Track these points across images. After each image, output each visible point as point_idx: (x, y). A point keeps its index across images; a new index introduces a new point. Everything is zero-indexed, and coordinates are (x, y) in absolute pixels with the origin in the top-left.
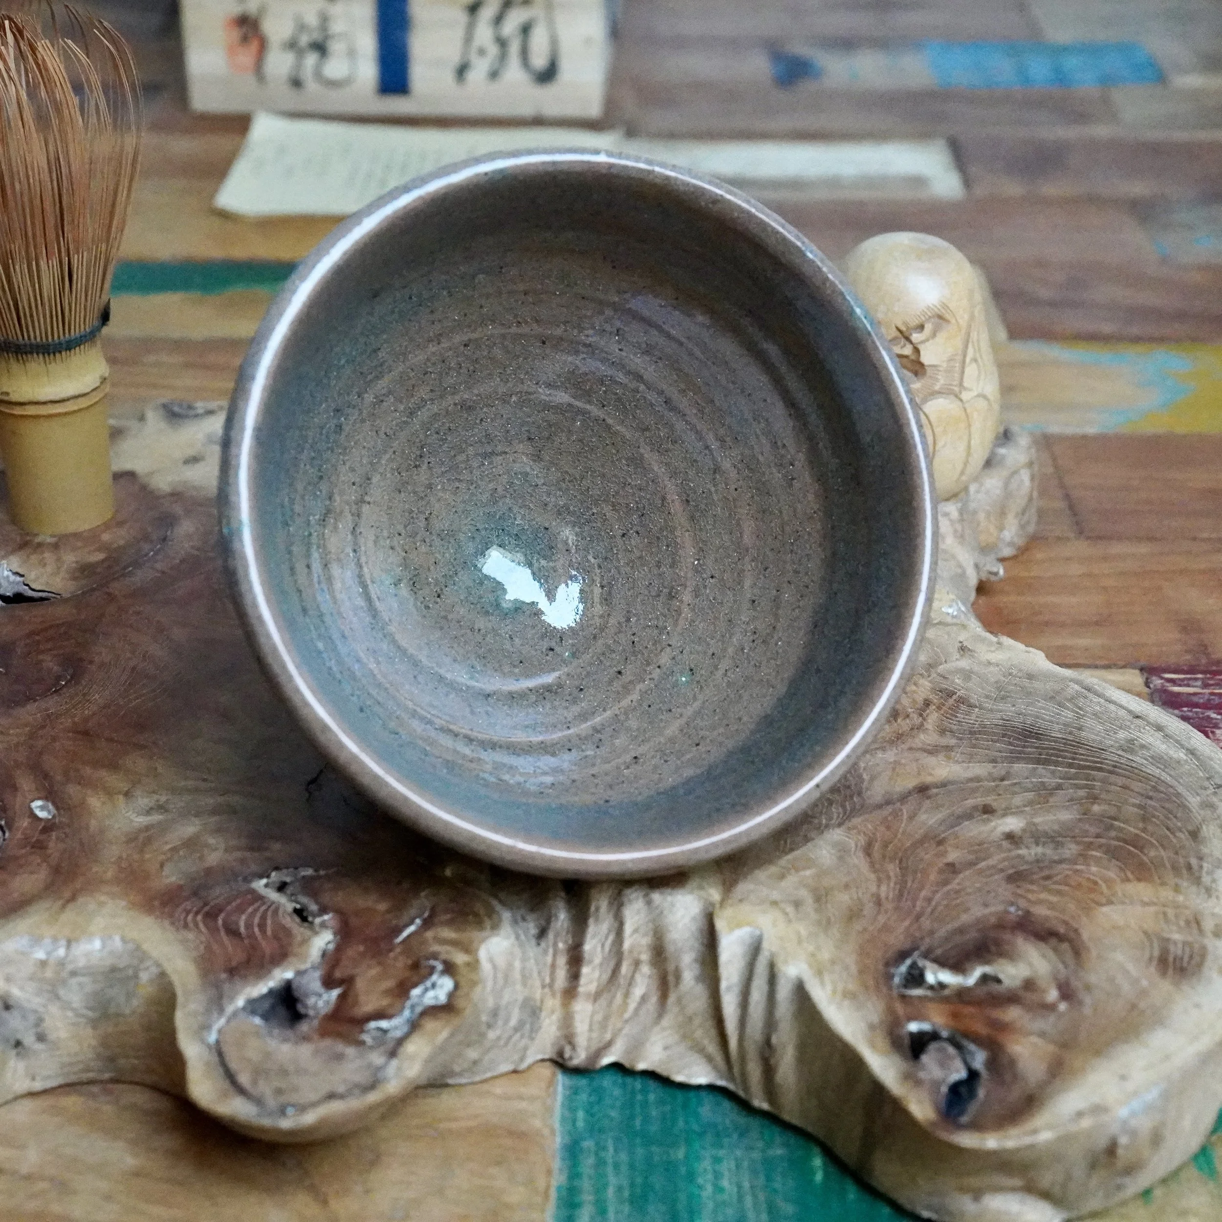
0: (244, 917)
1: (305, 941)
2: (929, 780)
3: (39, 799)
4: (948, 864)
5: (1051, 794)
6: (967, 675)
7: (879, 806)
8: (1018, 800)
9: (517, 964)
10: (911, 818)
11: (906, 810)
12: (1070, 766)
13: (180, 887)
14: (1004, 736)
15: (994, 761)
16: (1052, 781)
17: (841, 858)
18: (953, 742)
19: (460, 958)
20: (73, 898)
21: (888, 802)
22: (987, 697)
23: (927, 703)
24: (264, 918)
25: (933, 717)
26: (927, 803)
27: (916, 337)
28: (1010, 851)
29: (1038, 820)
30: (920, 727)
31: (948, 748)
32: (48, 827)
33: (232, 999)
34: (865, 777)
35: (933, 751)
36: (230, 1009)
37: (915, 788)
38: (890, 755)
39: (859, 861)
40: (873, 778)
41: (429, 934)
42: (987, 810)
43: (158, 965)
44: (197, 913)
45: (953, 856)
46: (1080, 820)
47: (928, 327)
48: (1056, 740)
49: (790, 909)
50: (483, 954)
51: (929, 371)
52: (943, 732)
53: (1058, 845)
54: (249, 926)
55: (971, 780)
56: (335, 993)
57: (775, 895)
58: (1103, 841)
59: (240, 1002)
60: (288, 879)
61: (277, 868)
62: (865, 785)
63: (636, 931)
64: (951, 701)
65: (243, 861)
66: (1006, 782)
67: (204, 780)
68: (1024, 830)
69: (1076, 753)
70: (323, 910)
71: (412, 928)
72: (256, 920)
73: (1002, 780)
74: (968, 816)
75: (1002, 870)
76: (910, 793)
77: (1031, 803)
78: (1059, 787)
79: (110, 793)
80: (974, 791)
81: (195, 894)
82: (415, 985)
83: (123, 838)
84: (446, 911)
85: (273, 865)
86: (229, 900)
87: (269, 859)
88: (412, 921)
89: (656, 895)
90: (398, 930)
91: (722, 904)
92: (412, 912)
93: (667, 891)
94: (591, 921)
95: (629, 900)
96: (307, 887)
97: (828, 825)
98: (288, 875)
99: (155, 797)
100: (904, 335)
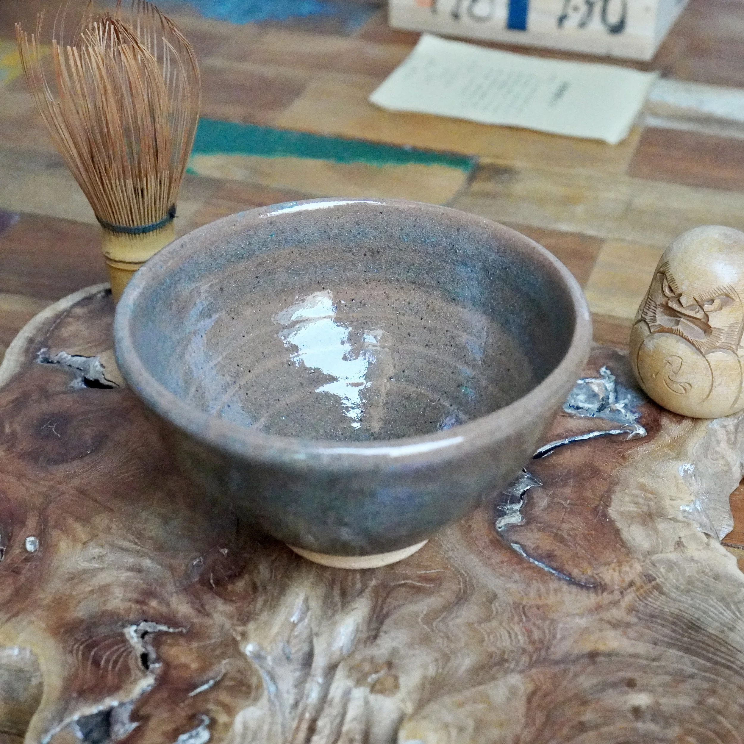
0: (108, 653)
1: (135, 681)
2: (602, 647)
3: (34, 536)
4: (580, 723)
5: (683, 681)
6: (671, 565)
7: (556, 663)
8: (656, 681)
10: (574, 677)
11: (573, 669)
12: (708, 659)
13: (82, 621)
14: (674, 623)
15: (655, 644)
16: (689, 669)
17: (509, 699)
18: (634, 620)
19: (222, 718)
20: (17, 614)
21: (564, 661)
22: (677, 588)
23: (631, 584)
24: (119, 657)
25: (630, 597)
26: (590, 669)
27: (706, 307)
28: (630, 722)
29: (663, 701)
30: (615, 603)
31: (628, 625)
32: (29, 558)
33: (72, 713)
34: (559, 636)
35: (617, 625)
36: (67, 721)
37: (587, 654)
38: (585, 622)
39: (520, 705)
40: (563, 639)
41: (213, 695)
42: (631, 684)
43: (41, 677)
44: (82, 643)
45: (589, 716)
46: (693, 708)
47: (717, 302)
48: (710, 636)
49: (454, 734)
50: (239, 719)
51: (714, 333)
52: (631, 610)
53: (667, 725)
54: (108, 661)
55: (632, 655)
56: (135, 725)
57: (450, 719)
58: (701, 730)
59: (76, 717)
60: (149, 630)
61: (146, 621)
62: (555, 642)
63: (354, 719)
64: (649, 586)
65: (128, 611)
66: (655, 664)
67: (136, 544)
68: (648, 707)
69: (718, 650)
70: (158, 659)
71: (205, 687)
72: (114, 657)
73: (654, 660)
74: (614, 685)
75: (617, 737)
76: (583, 656)
77: (664, 685)
78: (692, 676)
79: (75, 540)
80: (630, 665)
81: (88, 628)
82: (184, 732)
83: (67, 576)
84: (232, 679)
85: (145, 617)
86: (106, 638)
87: (144, 612)
88: (207, 682)
89: (372, 698)
90: (195, 686)
91: (412, 717)
92: (211, 674)
93: (380, 697)
94: (326, 706)
95: (354, 697)
96: (157, 639)
97: (513, 670)
98: (151, 627)
99: (100, 549)
100: (699, 304)
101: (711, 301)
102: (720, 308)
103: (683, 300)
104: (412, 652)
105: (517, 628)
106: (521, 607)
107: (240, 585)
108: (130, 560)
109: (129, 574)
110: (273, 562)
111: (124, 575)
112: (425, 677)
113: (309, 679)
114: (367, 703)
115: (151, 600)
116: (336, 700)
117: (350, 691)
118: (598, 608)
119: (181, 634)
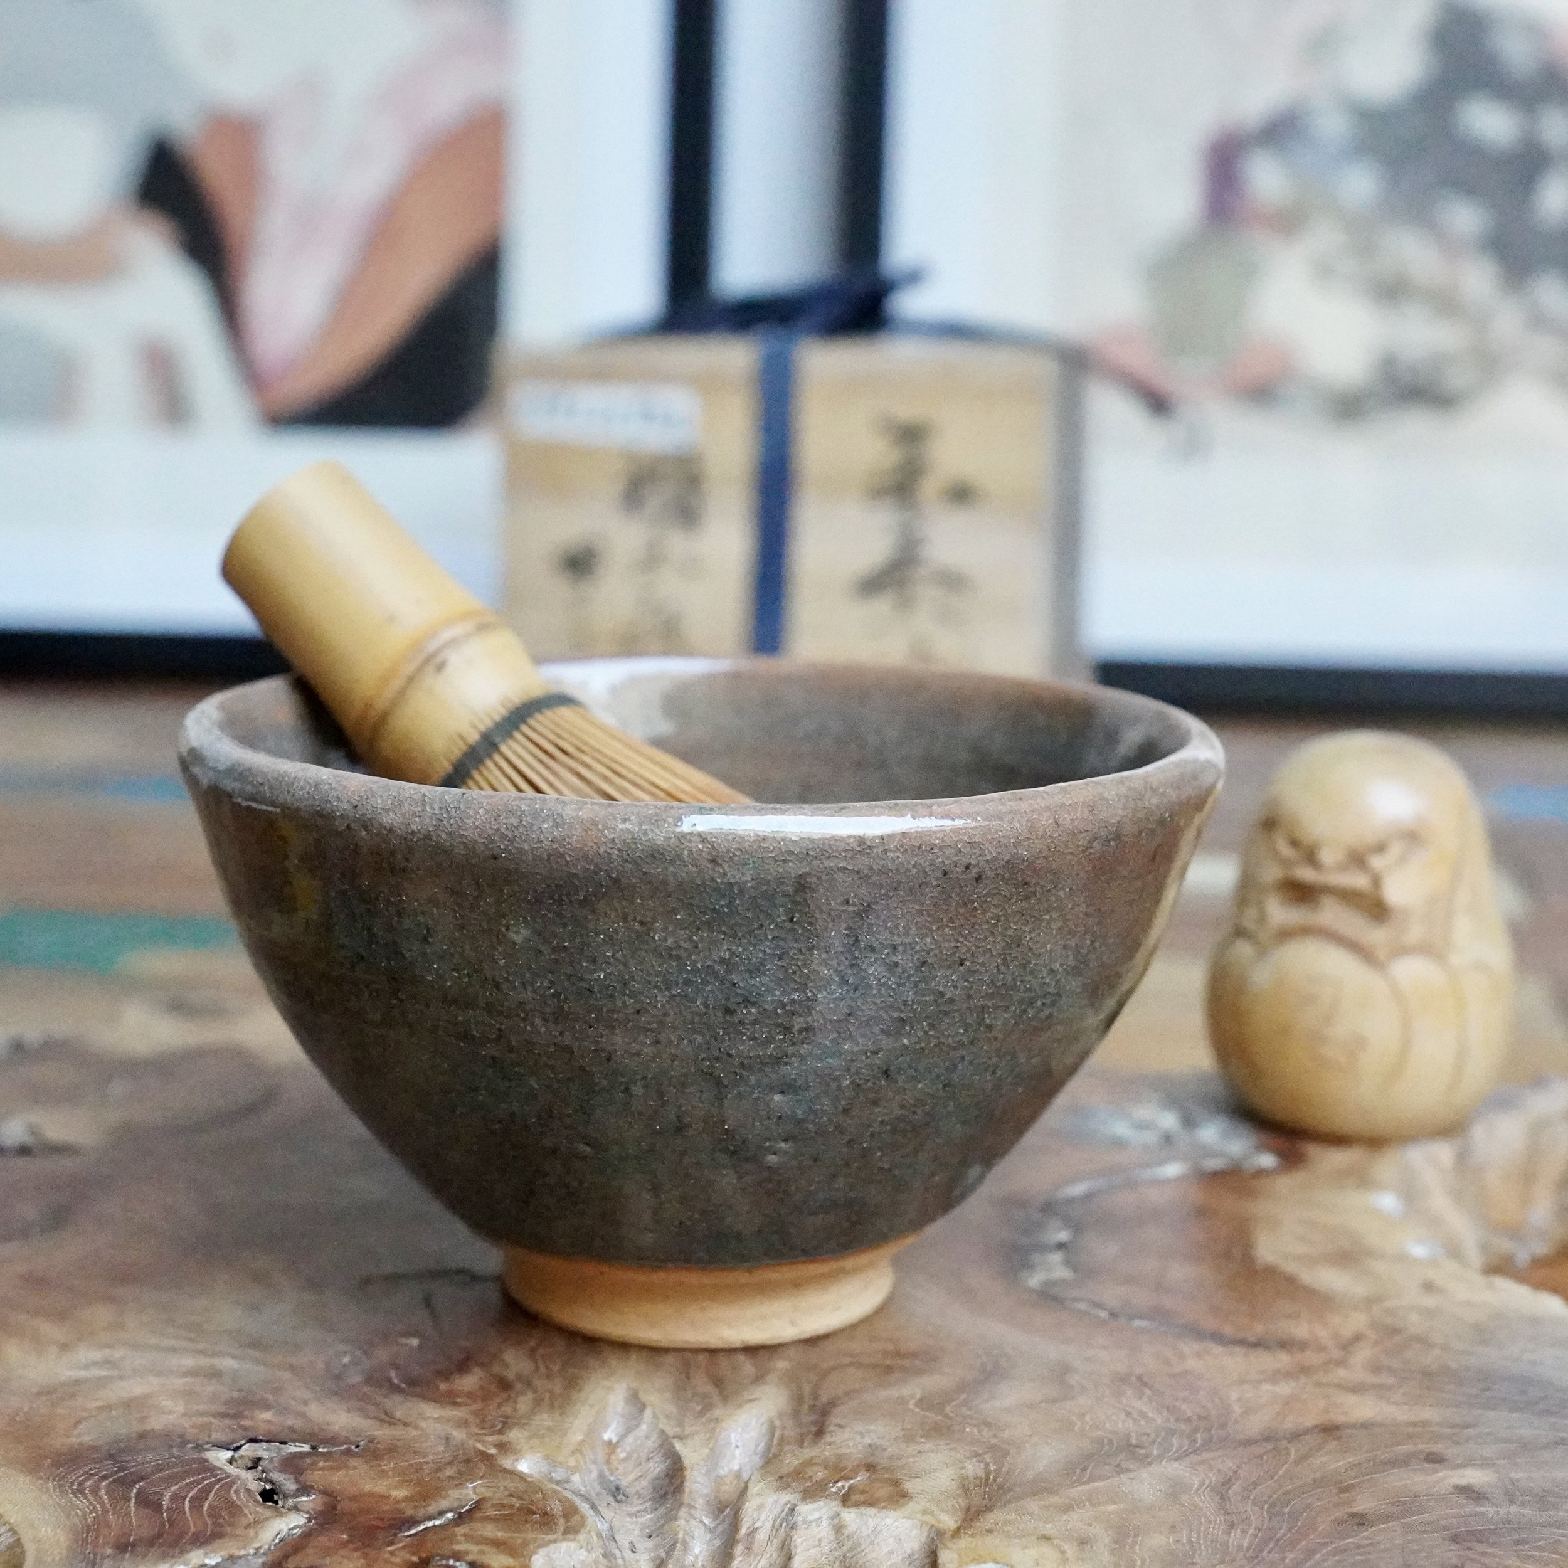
0: (174, 1488)
1: (258, 1523)
2: (1340, 1419)
4: (1353, 1515)
6: (1431, 1314)
7: (1252, 1443)
8: (1488, 1451)
10: (1304, 1458)
11: (1295, 1449)
13: (94, 1448)
15: (1456, 1406)
16: (1549, 1434)
17: (1171, 1496)
18: (1390, 1380)
19: (499, 1561)
21: (1267, 1439)
22: (1460, 1338)
23: (1358, 1338)
24: (206, 1491)
25: (1362, 1355)
26: (1333, 1444)
28: (1462, 1506)
29: (1518, 1476)
30: (1340, 1362)
31: (1382, 1387)
34: (1237, 1409)
35: (1357, 1389)
37: (1316, 1427)
38: (1285, 1389)
39: (1201, 1500)
40: (1247, 1412)
41: (460, 1530)
42: (1435, 1459)
43: (13, 1531)
44: (105, 1478)
45: (1364, 1505)
49: (1070, 1549)
50: (540, 1561)
52: (1376, 1369)
53: (1548, 1505)
54: (177, 1498)
55: (1415, 1424)
57: (1048, 1529)
60: (266, 1454)
61: (254, 1440)
62: (1233, 1417)
64: (1398, 1339)
65: (207, 1428)
66: (1470, 1431)
67: (191, 1340)
68: (1492, 1486)
70: (304, 1490)
71: (437, 1522)
72: (192, 1493)
73: (1463, 1427)
74: (1401, 1463)
75: (1445, 1528)
76: (1308, 1431)
77: (1508, 1456)
79: (39, 1342)
80: (1415, 1436)
81: (112, 1457)
83: (35, 1390)
84: (499, 1506)
85: (250, 1435)
86: (159, 1469)
87: (246, 1429)
88: (441, 1513)
89: (850, 1517)
90: (413, 1522)
91: (957, 1533)
92: (444, 1504)
93: (871, 1511)
94: (739, 1549)
95: (804, 1522)
96: (291, 1464)
97: (1161, 1457)
98: (267, 1450)
99: (107, 1352)
100: (1357, 859)
101: (1380, 848)
102: (1403, 860)
103: (1325, 856)
104: (913, 1448)
105: (1140, 1405)
106: (1133, 1378)
107: (469, 1381)
108: (189, 1362)
109: (188, 1379)
110: (533, 1351)
111: (179, 1383)
112: (964, 1478)
113: (683, 1513)
114: (839, 1529)
115: (257, 1412)
116: (762, 1536)
117: (792, 1510)
118: (1305, 1370)
119: (348, 1452)
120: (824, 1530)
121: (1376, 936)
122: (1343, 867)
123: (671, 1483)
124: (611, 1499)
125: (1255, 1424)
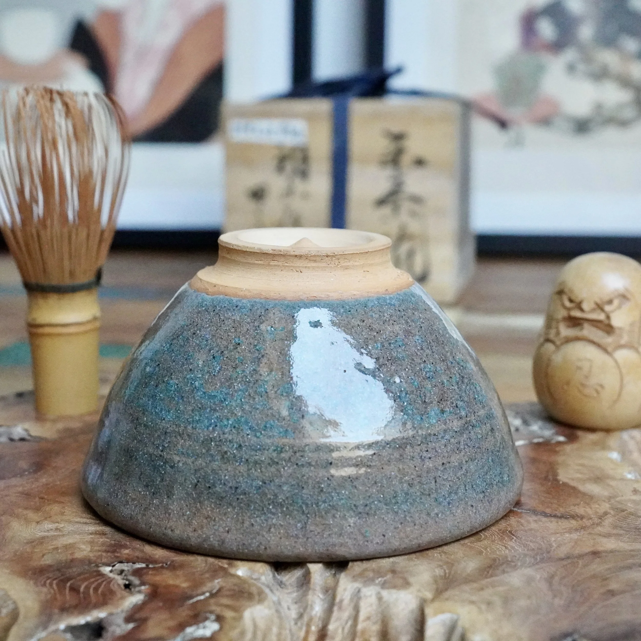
0: (86, 583)
1: (123, 598)
2: (600, 549)
4: (609, 591)
6: (636, 502)
7: (562, 559)
9: (275, 630)
10: (585, 566)
11: (581, 562)
13: (51, 566)
17: (527, 583)
18: (622, 532)
19: (229, 614)
21: (568, 558)
23: (606, 514)
24: (99, 585)
25: (608, 521)
26: (598, 560)
27: (607, 308)
30: (599, 524)
31: (618, 535)
33: (57, 622)
34: (554, 545)
35: (608, 536)
36: (52, 628)
37: (589, 552)
38: (575, 536)
39: (541, 585)
40: (559, 546)
41: (212, 601)
43: (14, 602)
44: (55, 579)
45: (613, 586)
49: (483, 607)
50: (247, 614)
52: (615, 527)
54: (87, 588)
55: (633, 551)
56: (131, 626)
57: (474, 598)
59: (62, 626)
60: (126, 568)
61: (121, 562)
62: (553, 548)
63: (368, 618)
64: (624, 514)
65: (100, 557)
70: (143, 584)
71: (202, 597)
72: (93, 586)
74: (628, 568)
76: (586, 554)
79: (27, 521)
80: (634, 556)
81: (59, 570)
82: (190, 625)
83: (25, 541)
84: (229, 590)
85: (119, 560)
86: (79, 575)
87: (117, 557)
88: (203, 593)
89: (385, 593)
90: (191, 597)
91: (433, 600)
92: (205, 589)
93: (394, 591)
94: (335, 608)
95: (365, 596)
96: (137, 572)
97: (522, 566)
98: (127, 566)
99: (57, 524)
100: (599, 307)
101: (610, 302)
102: (619, 307)
103: (585, 306)
105: (511, 543)
108: (91, 529)
109: (93, 536)
111: (88, 538)
112: (435, 576)
113: (310, 592)
114: (380, 599)
115: (122, 550)
116: (346, 602)
117: (359, 591)
118: (583, 528)
119: (162, 567)
120: (373, 600)
121: (608, 340)
122: (593, 310)
123: (305, 579)
124: (279, 587)
125: (563, 551)
